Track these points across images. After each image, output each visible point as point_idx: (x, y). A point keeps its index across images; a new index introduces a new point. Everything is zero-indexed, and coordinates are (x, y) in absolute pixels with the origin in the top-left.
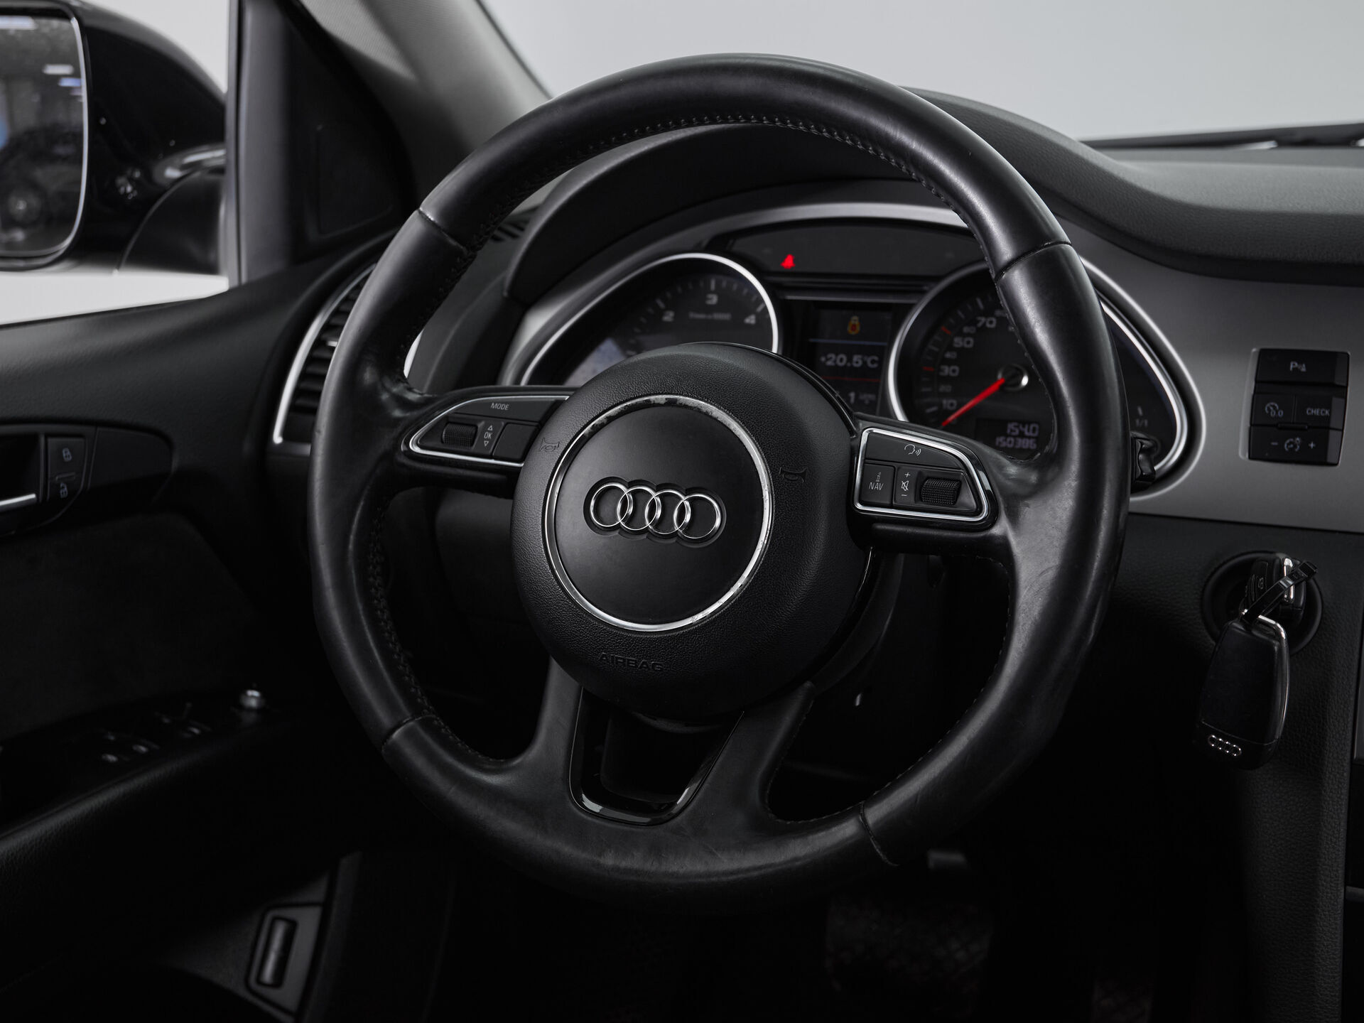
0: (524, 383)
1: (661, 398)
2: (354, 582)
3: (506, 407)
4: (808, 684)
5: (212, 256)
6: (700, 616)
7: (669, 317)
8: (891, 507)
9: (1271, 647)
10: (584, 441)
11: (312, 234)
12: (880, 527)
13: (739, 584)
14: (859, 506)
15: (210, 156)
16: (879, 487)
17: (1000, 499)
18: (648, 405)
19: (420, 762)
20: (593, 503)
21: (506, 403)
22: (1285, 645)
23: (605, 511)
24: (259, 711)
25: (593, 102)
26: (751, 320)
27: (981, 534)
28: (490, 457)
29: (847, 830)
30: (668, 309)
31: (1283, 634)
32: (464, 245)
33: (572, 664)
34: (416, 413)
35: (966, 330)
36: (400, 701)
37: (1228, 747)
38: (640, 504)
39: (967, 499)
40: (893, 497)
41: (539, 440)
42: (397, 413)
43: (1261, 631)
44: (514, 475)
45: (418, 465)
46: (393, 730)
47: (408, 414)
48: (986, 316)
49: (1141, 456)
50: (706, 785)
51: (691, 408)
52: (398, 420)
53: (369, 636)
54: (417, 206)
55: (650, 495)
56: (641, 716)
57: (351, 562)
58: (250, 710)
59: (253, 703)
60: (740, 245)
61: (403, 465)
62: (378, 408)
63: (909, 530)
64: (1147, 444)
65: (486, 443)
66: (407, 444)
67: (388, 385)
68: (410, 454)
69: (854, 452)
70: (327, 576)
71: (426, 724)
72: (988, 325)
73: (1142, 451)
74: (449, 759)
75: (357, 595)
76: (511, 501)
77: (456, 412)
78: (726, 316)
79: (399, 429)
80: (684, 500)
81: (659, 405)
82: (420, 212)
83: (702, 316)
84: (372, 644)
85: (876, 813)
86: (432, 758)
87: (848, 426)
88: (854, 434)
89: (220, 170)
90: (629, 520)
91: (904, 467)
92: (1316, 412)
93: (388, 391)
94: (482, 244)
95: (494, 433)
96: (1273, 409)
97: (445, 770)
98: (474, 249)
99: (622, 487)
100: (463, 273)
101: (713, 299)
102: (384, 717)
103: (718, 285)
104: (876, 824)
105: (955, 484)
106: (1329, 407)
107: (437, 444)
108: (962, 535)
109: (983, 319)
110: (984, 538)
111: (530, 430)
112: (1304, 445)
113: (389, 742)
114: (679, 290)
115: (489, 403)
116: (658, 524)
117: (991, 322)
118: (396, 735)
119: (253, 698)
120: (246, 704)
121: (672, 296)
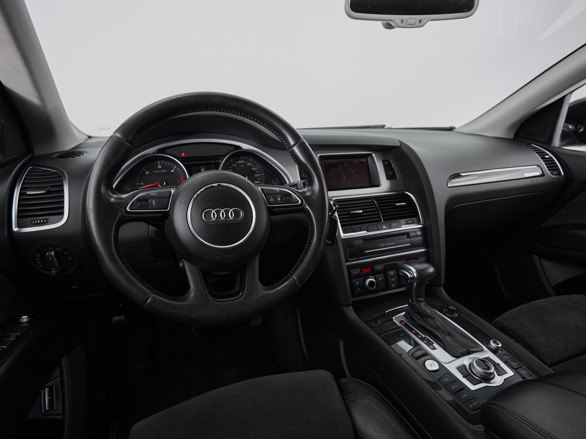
3: (156, 194)
7: (147, 173)
8: (277, 204)
12: (274, 210)
18: (212, 187)
20: (203, 216)
26: (173, 171)
27: (301, 207)
28: (157, 209)
30: (146, 171)
35: (230, 167)
37: (329, 242)
38: (218, 214)
45: (132, 215)
48: (234, 164)
55: (221, 211)
58: (24, 323)
63: (283, 209)
65: (154, 205)
66: (126, 209)
67: (109, 193)
68: (128, 212)
72: (235, 166)
77: (139, 197)
78: (165, 171)
80: (231, 210)
81: (215, 186)
83: (158, 171)
90: (216, 219)
99: (211, 210)
101: (160, 167)
103: (160, 163)
105: (290, 197)
108: (296, 208)
109: (233, 165)
113: (147, 303)
114: (149, 165)
115: (150, 193)
116: (225, 218)
117: (235, 165)
118: (149, 300)
119: (25, 318)
120: (21, 321)
121: (146, 167)
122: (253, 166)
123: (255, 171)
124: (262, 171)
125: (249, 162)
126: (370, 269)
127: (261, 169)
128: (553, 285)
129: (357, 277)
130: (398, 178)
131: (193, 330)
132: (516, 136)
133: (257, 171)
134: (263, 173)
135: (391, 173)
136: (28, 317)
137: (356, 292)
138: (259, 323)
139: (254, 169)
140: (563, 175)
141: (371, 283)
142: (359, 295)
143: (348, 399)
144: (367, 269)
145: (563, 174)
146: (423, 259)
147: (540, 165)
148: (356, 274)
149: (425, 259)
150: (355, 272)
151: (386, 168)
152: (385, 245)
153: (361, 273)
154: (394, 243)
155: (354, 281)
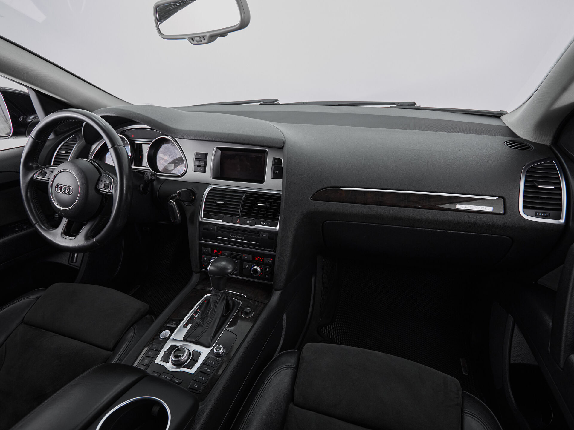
1: (65, 170)
3: (51, 169)
6: (71, 207)
9: (172, 205)
10: (55, 177)
13: (76, 202)
14: (98, 188)
16: (100, 185)
20: (56, 188)
22: (175, 206)
23: (58, 189)
27: (111, 193)
31: (175, 204)
32: (40, 141)
34: (37, 170)
36: (38, 219)
37: (173, 221)
39: (109, 187)
43: (172, 203)
46: (36, 224)
51: (69, 172)
55: (63, 187)
60: (126, 133)
66: (35, 175)
74: (45, 228)
77: (43, 170)
79: (34, 173)
80: (67, 188)
85: (96, 238)
86: (42, 228)
88: (101, 175)
91: (103, 182)
92: (202, 163)
95: (49, 174)
96: (197, 163)
99: (60, 185)
102: (34, 222)
104: (96, 240)
105: (109, 185)
107: (40, 176)
108: (109, 194)
112: (201, 169)
115: (49, 168)
126: (221, 252)
129: (206, 254)
132: (556, 140)
137: (204, 265)
140: (560, 222)
144: (218, 251)
145: (563, 220)
146: (269, 260)
147: (505, 197)
148: (206, 251)
149: (270, 261)
150: (205, 250)
151: (273, 167)
152: (235, 237)
153: (211, 252)
154: (244, 238)
155: (203, 256)
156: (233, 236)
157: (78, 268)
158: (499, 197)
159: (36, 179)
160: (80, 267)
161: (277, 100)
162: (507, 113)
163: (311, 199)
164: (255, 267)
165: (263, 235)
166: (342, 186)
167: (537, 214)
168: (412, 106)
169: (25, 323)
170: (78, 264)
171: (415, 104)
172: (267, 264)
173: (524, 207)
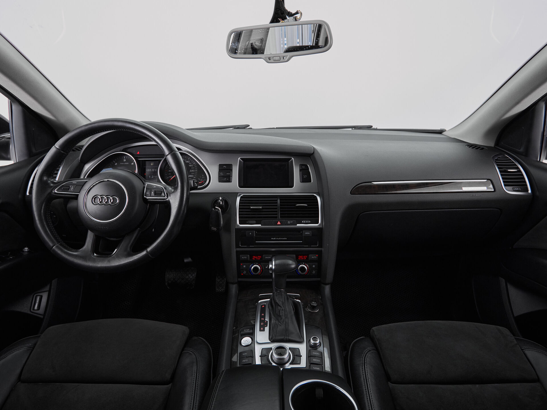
0: (86, 178)
1: (106, 180)
2: (43, 218)
3: (76, 183)
4: (139, 229)
5: (9, 156)
6: (115, 218)
7: (116, 164)
8: (150, 196)
9: (218, 212)
10: (91, 188)
11: (34, 151)
12: (148, 200)
13: (122, 212)
14: (145, 197)
15: (7, 135)
16: (148, 193)
17: (168, 194)
18: (104, 181)
19: (59, 252)
20: (93, 200)
21: (76, 182)
22: (220, 211)
23: (96, 201)
24: (28, 252)
25: (90, 126)
26: (133, 164)
27: (165, 200)
28: (73, 192)
29: (144, 253)
30: (116, 162)
31: (220, 210)
32: (65, 152)
33: (92, 230)
34: (56, 185)
36: (55, 241)
37: (214, 229)
38: (103, 199)
39: (163, 194)
40: (151, 195)
41: (82, 189)
42: (52, 185)
43: (217, 210)
44: (78, 195)
45: (57, 195)
46: (53, 247)
47: (54, 185)
49: (195, 183)
50: (119, 248)
51: (112, 181)
52: (52, 186)
53: (47, 229)
54: (54, 145)
55: (104, 198)
56: (108, 238)
57: (42, 214)
58: (25, 252)
59: (26, 250)
60: (129, 150)
61: (54, 195)
62: (48, 184)
63: (153, 200)
64: (196, 181)
65: (72, 190)
66: (54, 190)
67: (50, 180)
68: (55, 193)
69: (144, 187)
70: (37, 218)
71: (61, 245)
73: (195, 182)
74: (66, 251)
75: (44, 221)
76: (77, 200)
77: (65, 184)
78: (128, 163)
79: (52, 188)
80: (111, 198)
81: (106, 181)
82: (55, 146)
83: (123, 164)
84: (48, 230)
85: (149, 249)
86: (62, 251)
87: (143, 183)
88: (144, 184)
89: (9, 138)
90: (101, 202)
91: (152, 190)
92: (228, 174)
93: (50, 181)
94: (69, 152)
95: (73, 188)
96: (222, 174)
97: (65, 253)
98: (67, 153)
99: (99, 196)
100: (65, 158)
101: (125, 160)
102: (51, 244)
103: (125, 158)
104: (149, 251)
105: (161, 192)
106: (230, 173)
107: (61, 190)
108: (162, 200)
110: (166, 201)
111: (81, 187)
112: (227, 179)
113: (52, 249)
114: (118, 159)
115: (73, 182)
116: (106, 203)
118: (54, 247)
119: (26, 249)
120: (24, 251)
121: (116, 160)
122: (190, 163)
123: (191, 167)
124: (196, 168)
125: (188, 160)
126: (260, 257)
127: (195, 166)
128: (515, 315)
129: (245, 261)
130: (312, 181)
131: (166, 284)
132: (497, 143)
133: (192, 167)
134: (196, 169)
135: (305, 176)
136: (28, 249)
137: (242, 274)
138: (222, 290)
139: (190, 166)
140: (529, 193)
141: (256, 268)
142: (245, 276)
143: (187, 350)
144: (258, 256)
145: (530, 191)
146: (314, 257)
147: (492, 179)
148: (245, 259)
149: (316, 257)
150: (244, 257)
151: (301, 172)
152: (277, 239)
153: (250, 259)
154: (286, 239)
155: (241, 264)
156: (275, 239)
157: (42, 317)
158: (488, 179)
159: (55, 194)
160: (44, 315)
161: (249, 126)
162: (446, 131)
163: (351, 194)
164: (301, 266)
165: (307, 233)
166: (373, 181)
167: (514, 189)
168: (369, 128)
169: (24, 382)
170: (42, 311)
171: (372, 126)
172: (313, 261)
173: (505, 185)
